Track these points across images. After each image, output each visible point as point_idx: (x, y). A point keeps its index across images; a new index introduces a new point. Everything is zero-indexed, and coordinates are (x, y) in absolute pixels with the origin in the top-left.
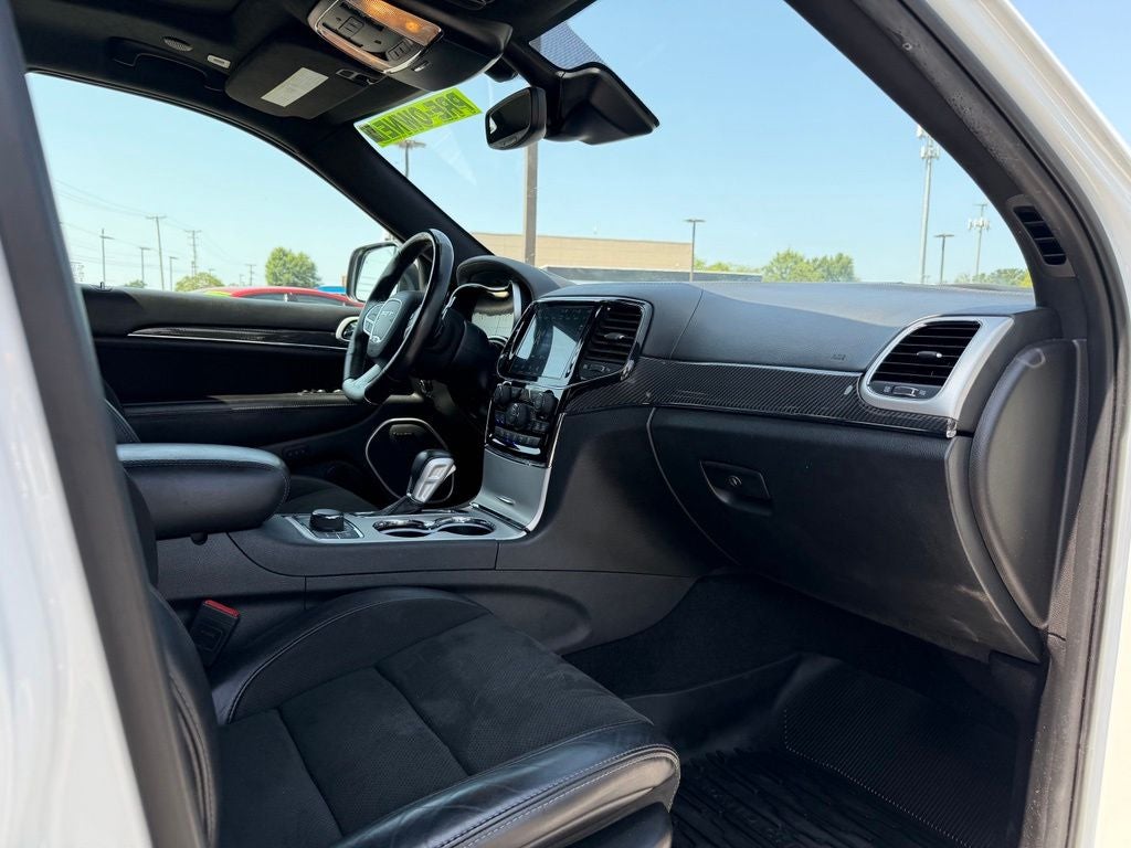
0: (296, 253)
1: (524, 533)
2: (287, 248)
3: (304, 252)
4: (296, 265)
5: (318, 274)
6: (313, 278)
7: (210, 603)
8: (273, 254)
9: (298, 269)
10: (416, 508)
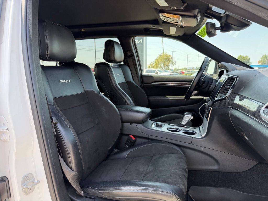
0: (245, 56)
1: (201, 137)
2: (242, 55)
3: (247, 55)
4: (244, 59)
5: (250, 61)
6: (249, 62)
7: (131, 136)
8: (238, 57)
9: (245, 60)
10: (182, 126)
